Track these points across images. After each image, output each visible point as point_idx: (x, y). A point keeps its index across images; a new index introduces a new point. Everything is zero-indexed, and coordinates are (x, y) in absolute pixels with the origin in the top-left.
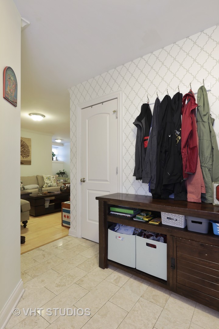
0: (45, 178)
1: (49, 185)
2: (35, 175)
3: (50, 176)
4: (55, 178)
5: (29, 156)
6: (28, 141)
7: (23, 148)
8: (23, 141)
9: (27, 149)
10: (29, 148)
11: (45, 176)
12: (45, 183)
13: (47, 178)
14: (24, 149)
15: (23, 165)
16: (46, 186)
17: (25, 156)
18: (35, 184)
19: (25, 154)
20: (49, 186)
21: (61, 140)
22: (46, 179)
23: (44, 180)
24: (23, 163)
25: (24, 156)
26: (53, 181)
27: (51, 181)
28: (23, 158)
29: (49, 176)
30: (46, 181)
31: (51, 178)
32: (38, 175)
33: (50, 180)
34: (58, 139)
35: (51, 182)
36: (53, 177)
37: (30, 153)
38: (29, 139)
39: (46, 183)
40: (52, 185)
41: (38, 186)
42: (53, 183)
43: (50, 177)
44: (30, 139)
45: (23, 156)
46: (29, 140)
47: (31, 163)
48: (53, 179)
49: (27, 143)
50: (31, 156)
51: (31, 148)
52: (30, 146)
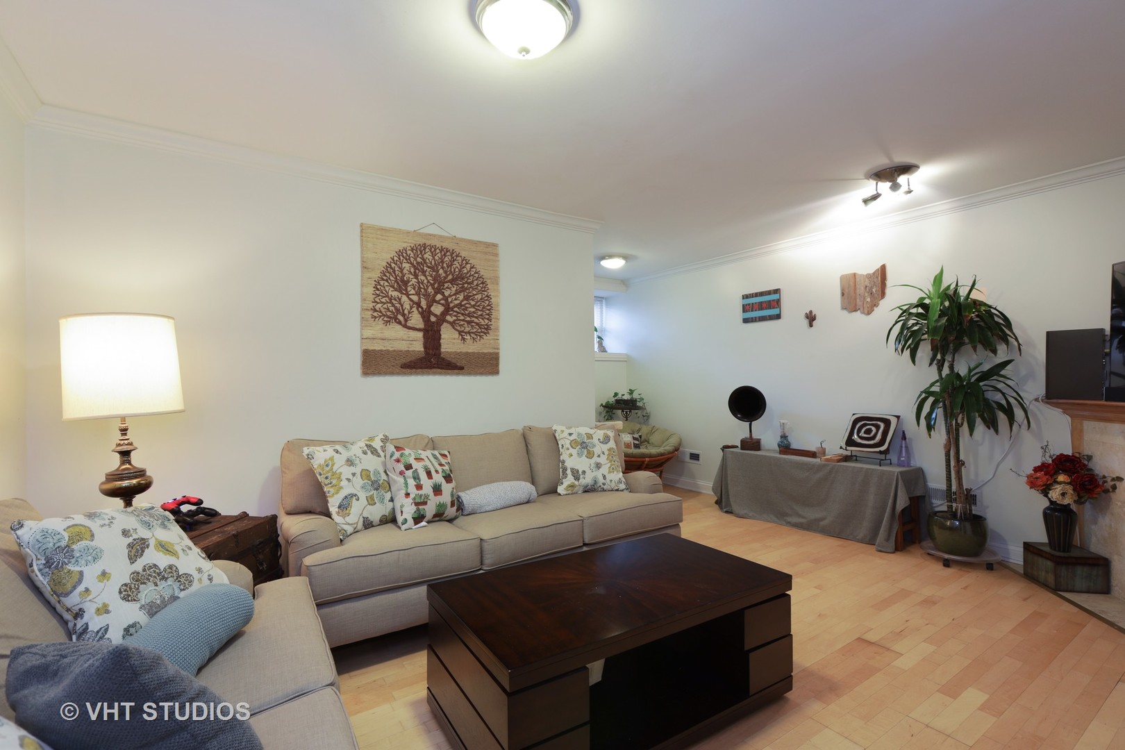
0: (564, 441)
1: (587, 480)
2: (520, 427)
3: (591, 432)
4: (612, 444)
5: (488, 328)
6: (486, 253)
7: (463, 290)
8: (463, 254)
9: (479, 297)
10: (492, 293)
11: (566, 434)
12: (565, 470)
13: (574, 444)
14: (466, 298)
15: (463, 374)
16: (572, 486)
17: (469, 333)
18: (517, 479)
19: (469, 323)
20: (589, 490)
21: (625, 257)
22: (572, 451)
23: (559, 454)
24: (462, 368)
25: (467, 329)
26: (603, 460)
27: (595, 459)
28: (464, 339)
29: (584, 430)
30: (573, 460)
31: (595, 441)
32: (528, 424)
33: (590, 455)
34: (611, 256)
35: (598, 466)
36: (606, 440)
37: (494, 313)
38: (488, 245)
39: (569, 472)
40: (601, 480)
41: (533, 487)
42: (604, 470)
43: (590, 436)
44: (495, 245)
45: (460, 333)
46: (491, 249)
47: (497, 365)
48: (605, 447)
49: (479, 268)
50: (497, 329)
51: (498, 290)
52: (496, 281)
